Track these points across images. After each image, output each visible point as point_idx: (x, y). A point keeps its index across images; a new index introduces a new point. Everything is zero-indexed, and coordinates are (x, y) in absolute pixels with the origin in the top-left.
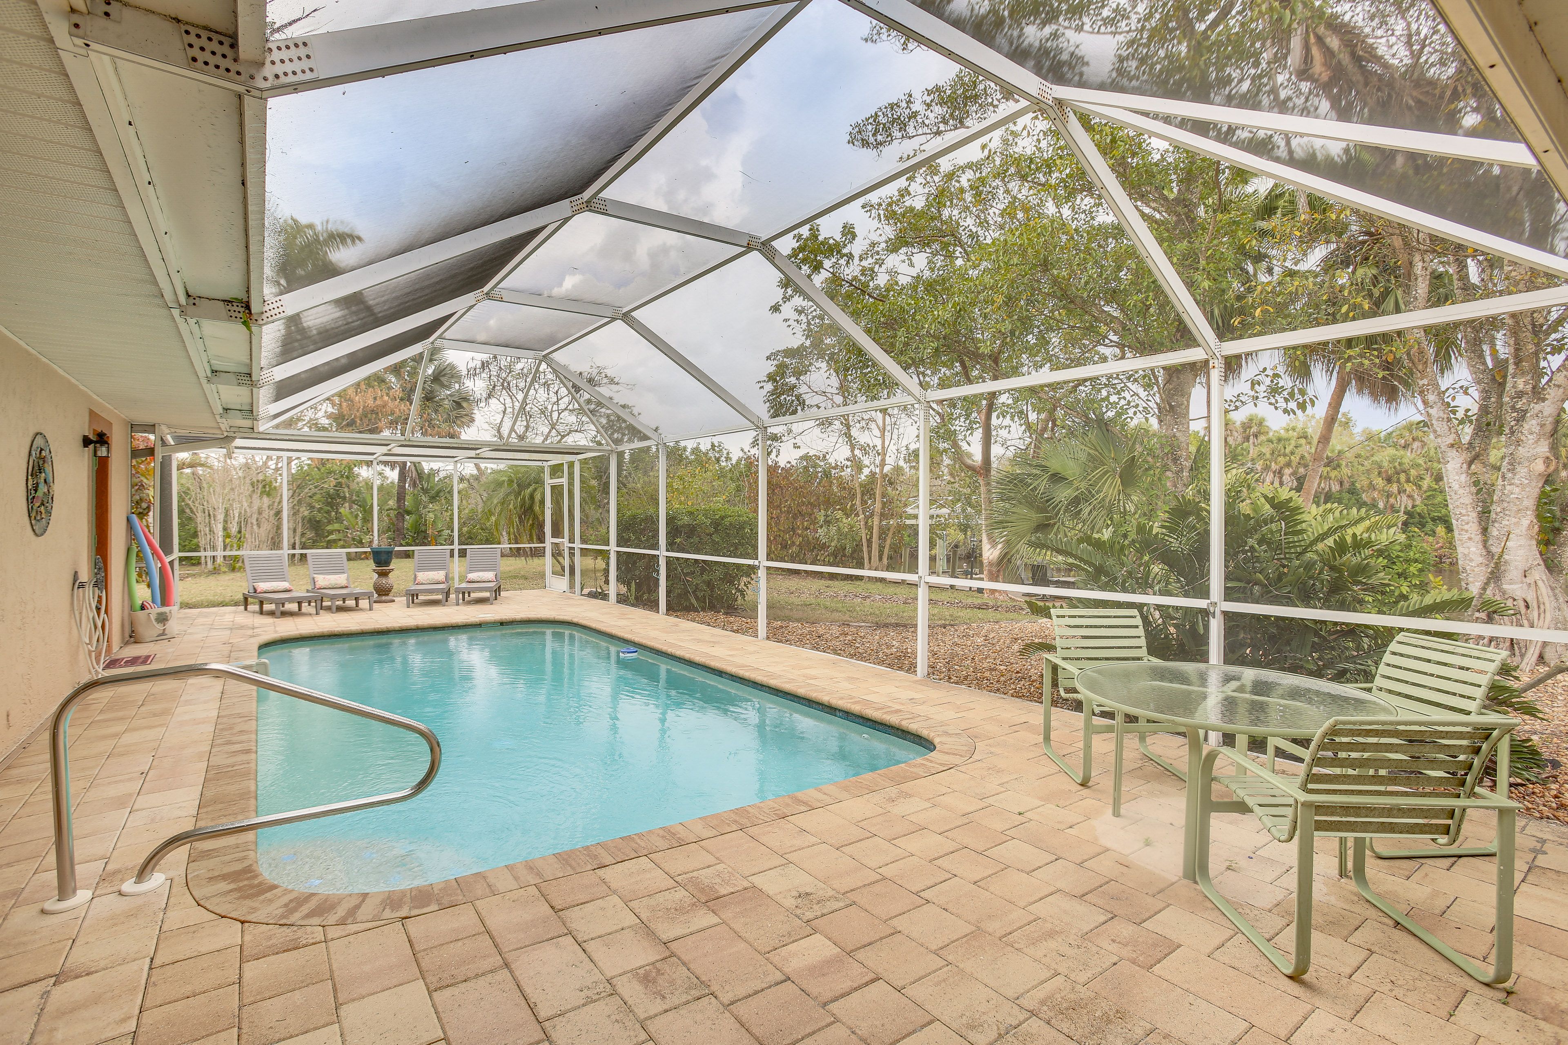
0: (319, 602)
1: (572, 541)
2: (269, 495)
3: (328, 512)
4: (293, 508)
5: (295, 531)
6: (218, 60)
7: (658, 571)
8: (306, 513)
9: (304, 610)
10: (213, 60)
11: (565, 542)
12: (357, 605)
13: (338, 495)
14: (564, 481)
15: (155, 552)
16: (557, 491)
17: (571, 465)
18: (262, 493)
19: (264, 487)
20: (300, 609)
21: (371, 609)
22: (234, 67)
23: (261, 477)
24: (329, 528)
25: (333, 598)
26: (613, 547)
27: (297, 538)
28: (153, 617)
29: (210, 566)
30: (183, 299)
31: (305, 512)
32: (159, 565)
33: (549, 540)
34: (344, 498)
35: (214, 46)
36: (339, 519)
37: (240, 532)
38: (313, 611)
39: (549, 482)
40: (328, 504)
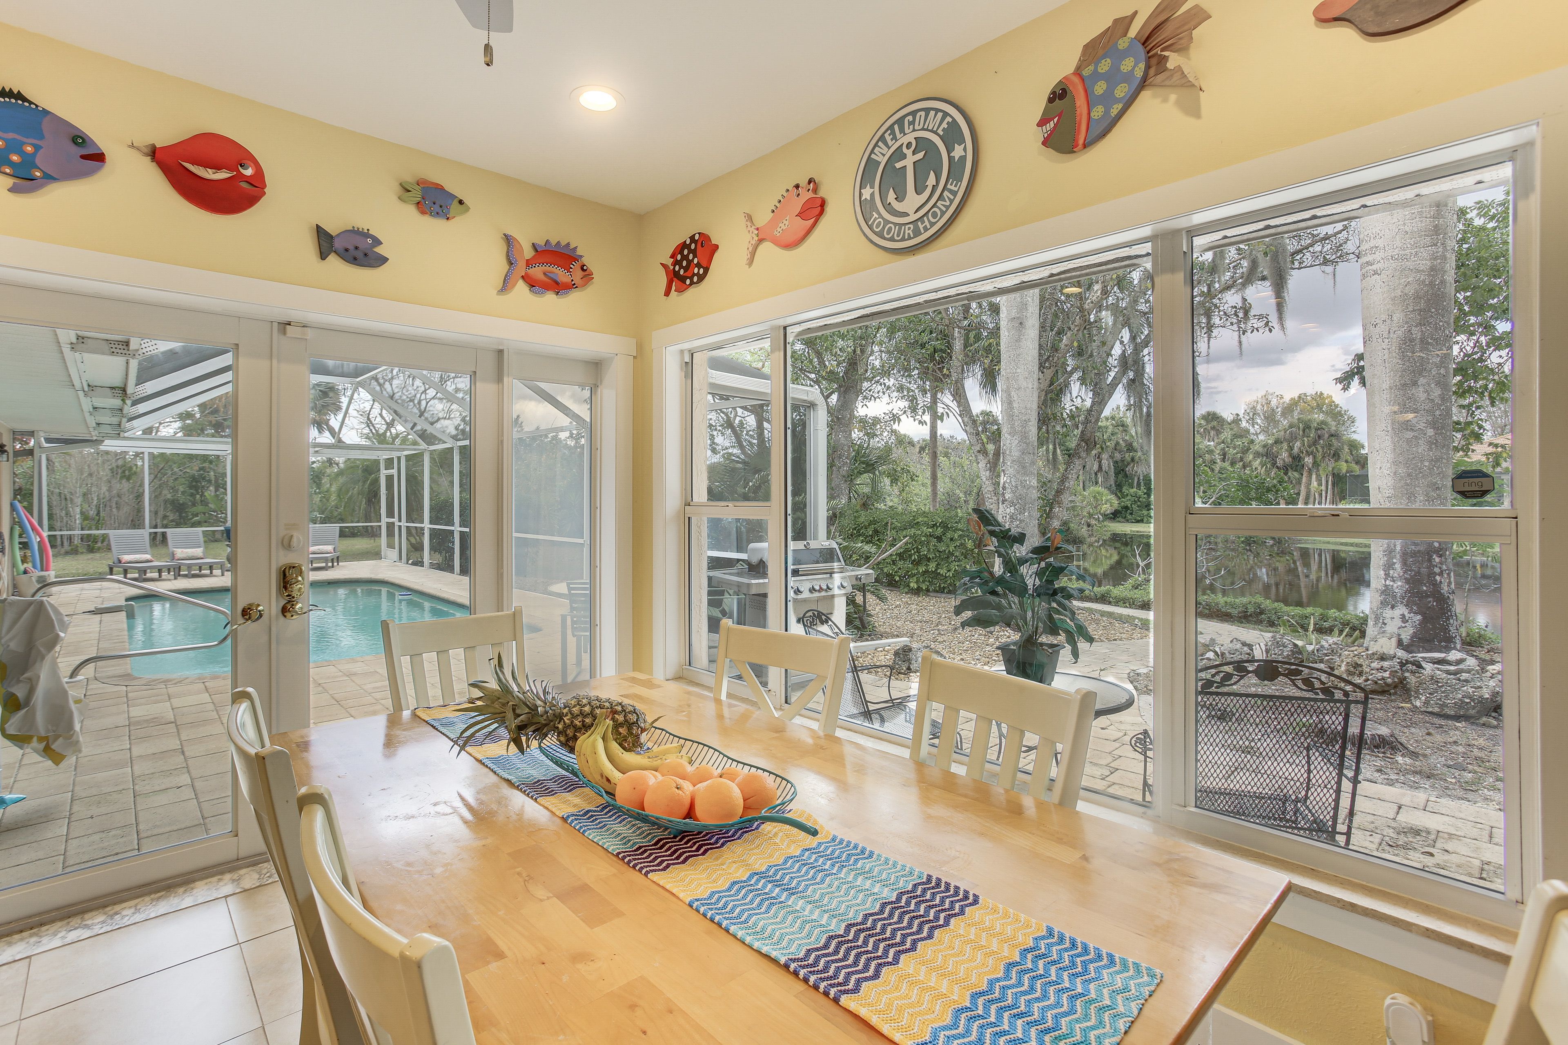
0: (177, 570)
1: (400, 521)
2: (128, 479)
3: (192, 495)
4: (155, 491)
5: (156, 513)
6: (122, 351)
7: (453, 542)
8: (169, 496)
9: (163, 577)
10: (120, 351)
11: (395, 520)
12: (211, 573)
13: (204, 478)
14: (394, 472)
15: (34, 528)
16: (390, 478)
17: (399, 458)
18: (122, 478)
19: (124, 472)
20: (160, 576)
21: (223, 575)
22: (128, 353)
23: (120, 462)
24: (194, 510)
25: (189, 567)
26: (427, 525)
27: (158, 521)
28: (34, 579)
29: (66, 546)
30: (86, 389)
31: (167, 494)
32: (38, 540)
33: (385, 520)
34: (210, 481)
35: (120, 346)
36: (204, 503)
37: (98, 514)
38: (173, 577)
39: (384, 473)
40: (191, 487)
